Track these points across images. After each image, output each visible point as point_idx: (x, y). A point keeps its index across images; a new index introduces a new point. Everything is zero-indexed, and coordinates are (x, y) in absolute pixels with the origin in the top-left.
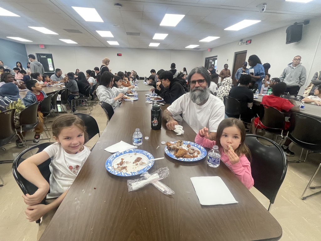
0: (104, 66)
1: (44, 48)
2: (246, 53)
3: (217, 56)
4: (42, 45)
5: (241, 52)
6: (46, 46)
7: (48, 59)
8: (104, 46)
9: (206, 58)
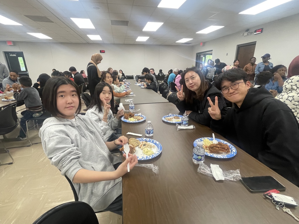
0: (92, 64)
1: (12, 44)
2: (255, 44)
3: (212, 51)
4: (9, 42)
5: (248, 44)
6: (15, 43)
7: (19, 58)
8: (85, 42)
9: (197, 54)
